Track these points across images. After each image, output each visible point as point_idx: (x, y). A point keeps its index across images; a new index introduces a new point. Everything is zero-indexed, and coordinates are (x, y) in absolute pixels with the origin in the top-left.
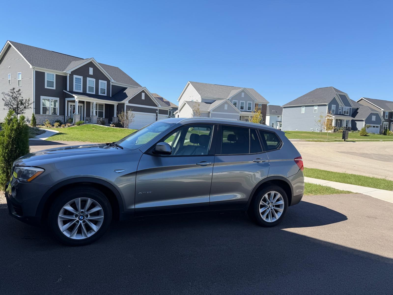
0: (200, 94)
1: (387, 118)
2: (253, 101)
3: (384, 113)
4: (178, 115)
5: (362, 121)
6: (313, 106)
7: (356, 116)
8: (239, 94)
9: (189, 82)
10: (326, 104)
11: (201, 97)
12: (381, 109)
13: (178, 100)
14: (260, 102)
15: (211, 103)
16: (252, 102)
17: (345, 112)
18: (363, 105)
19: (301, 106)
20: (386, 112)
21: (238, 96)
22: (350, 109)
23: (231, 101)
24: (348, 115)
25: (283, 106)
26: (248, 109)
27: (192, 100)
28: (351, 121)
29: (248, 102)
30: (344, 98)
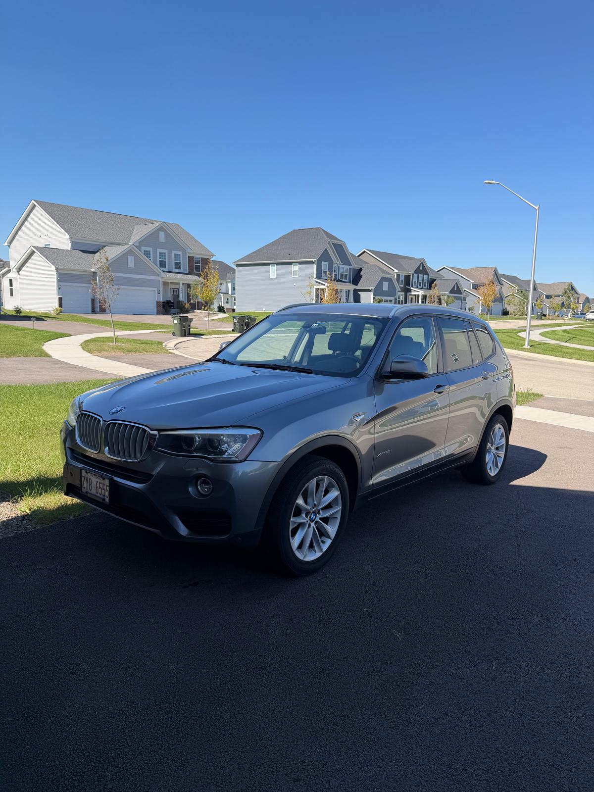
0: (67, 231)
1: (403, 286)
2: (184, 251)
3: (398, 276)
4: (11, 280)
5: (369, 291)
6: (290, 263)
7: (360, 283)
8: (154, 235)
9: (33, 201)
10: (313, 260)
11: (71, 238)
12: (394, 270)
13: (6, 244)
14: (197, 254)
15: (94, 253)
16: (181, 253)
17: (342, 275)
18: (368, 263)
19: (268, 264)
20: (401, 274)
21: (150, 240)
22: (350, 269)
23: (139, 247)
24: (347, 281)
25: (236, 262)
26: (175, 268)
27: (45, 245)
28: (352, 291)
29: (174, 252)
30: (340, 249)
